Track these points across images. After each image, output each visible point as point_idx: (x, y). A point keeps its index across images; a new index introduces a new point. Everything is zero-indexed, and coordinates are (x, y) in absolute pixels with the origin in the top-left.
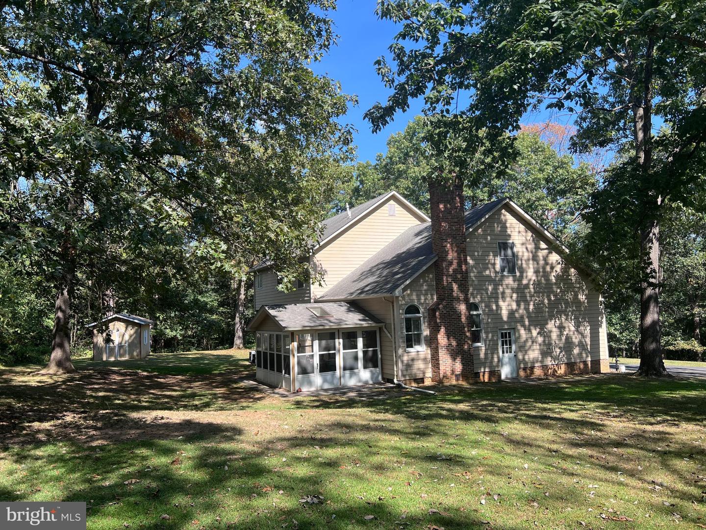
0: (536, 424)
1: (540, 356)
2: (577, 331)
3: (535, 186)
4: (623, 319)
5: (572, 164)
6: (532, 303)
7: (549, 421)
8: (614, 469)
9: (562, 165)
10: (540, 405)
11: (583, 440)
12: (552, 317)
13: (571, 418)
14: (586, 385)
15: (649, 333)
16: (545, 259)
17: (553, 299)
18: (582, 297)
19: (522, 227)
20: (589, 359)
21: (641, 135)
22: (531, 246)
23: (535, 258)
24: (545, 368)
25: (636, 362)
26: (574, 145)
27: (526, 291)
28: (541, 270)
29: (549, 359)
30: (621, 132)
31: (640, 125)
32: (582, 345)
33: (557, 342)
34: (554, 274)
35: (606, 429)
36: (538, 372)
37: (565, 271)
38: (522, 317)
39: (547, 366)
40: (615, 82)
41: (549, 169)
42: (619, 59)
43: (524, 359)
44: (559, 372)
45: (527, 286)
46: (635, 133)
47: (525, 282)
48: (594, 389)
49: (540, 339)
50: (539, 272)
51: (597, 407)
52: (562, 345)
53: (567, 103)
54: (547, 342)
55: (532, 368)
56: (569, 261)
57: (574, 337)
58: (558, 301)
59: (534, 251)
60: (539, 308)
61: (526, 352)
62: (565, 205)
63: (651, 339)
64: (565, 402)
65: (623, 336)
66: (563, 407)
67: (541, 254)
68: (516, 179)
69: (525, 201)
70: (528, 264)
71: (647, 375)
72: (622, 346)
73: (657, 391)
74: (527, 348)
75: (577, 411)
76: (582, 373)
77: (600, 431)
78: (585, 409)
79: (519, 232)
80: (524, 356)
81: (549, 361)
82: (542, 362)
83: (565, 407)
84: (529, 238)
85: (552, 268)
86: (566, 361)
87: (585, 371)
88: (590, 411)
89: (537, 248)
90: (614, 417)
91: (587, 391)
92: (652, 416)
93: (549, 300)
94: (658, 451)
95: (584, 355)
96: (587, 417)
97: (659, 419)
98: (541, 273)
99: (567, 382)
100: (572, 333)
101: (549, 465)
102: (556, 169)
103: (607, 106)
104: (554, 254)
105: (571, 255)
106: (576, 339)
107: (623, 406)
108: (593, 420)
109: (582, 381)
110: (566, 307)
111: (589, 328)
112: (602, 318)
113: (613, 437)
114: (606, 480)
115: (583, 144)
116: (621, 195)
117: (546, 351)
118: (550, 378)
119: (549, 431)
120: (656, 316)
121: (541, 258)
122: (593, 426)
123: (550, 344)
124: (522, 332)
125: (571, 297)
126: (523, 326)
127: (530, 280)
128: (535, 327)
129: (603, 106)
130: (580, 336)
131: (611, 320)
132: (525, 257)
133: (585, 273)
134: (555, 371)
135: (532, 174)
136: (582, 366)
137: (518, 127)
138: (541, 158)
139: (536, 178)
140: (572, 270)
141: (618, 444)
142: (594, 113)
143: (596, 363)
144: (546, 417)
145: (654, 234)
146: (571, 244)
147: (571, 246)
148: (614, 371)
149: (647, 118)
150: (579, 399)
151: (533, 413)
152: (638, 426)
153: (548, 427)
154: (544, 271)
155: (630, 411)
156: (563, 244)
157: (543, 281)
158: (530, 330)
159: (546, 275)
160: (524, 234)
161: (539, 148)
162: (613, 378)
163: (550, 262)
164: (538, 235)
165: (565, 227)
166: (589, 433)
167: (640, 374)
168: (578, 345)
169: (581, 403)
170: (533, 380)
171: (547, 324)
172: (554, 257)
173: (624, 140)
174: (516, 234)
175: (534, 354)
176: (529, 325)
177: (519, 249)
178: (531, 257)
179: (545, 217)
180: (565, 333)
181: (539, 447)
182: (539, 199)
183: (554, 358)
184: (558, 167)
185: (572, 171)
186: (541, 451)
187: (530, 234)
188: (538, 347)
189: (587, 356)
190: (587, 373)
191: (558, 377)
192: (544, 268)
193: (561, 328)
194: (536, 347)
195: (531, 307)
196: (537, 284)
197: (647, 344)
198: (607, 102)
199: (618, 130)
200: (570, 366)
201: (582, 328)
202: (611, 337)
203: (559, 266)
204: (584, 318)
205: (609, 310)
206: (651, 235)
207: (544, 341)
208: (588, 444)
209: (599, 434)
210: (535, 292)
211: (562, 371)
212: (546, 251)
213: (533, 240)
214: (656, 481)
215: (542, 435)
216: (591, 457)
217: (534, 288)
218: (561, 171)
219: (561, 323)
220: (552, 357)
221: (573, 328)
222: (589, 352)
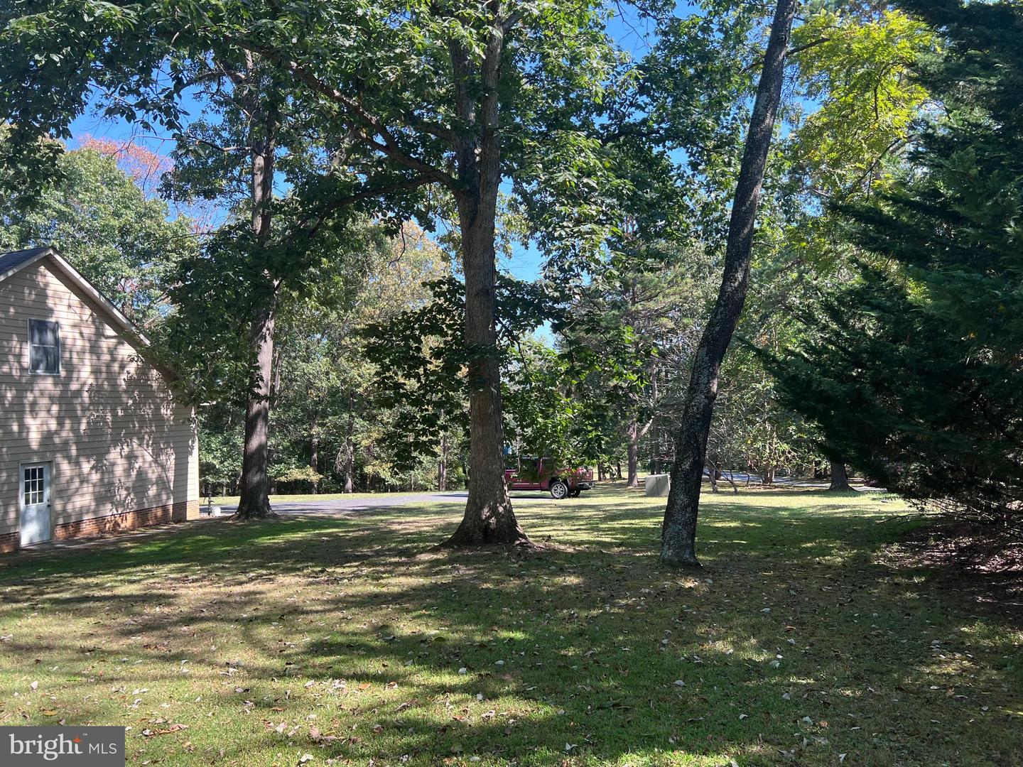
0: (68, 611)
1: (93, 504)
2: (156, 461)
3: (105, 236)
4: (226, 442)
5: (166, 214)
6: (84, 421)
7: (91, 604)
8: (177, 658)
9: (148, 213)
10: (82, 580)
11: (140, 624)
12: (116, 442)
13: (128, 593)
14: (162, 540)
15: (254, 460)
16: (112, 352)
17: (120, 414)
18: (166, 412)
19: (75, 299)
20: (171, 502)
21: (259, 193)
22: (89, 331)
23: (94, 349)
24: (100, 520)
25: (235, 501)
26: (168, 186)
27: (75, 401)
28: (104, 369)
29: (109, 506)
30: (235, 183)
31: (259, 179)
32: (162, 483)
33: (123, 480)
34: (124, 376)
35: (178, 601)
36: (88, 528)
37: (142, 372)
38: (66, 443)
39: (103, 518)
40: (232, 111)
41: (130, 216)
42: (238, 81)
43: (64, 510)
44: (122, 525)
45: (78, 393)
46: (252, 188)
47: (74, 386)
48: (173, 545)
49: (95, 477)
50: (101, 372)
51: (171, 571)
52: (130, 484)
53: (140, 114)
54: (106, 481)
55: (78, 523)
56: (149, 357)
57: (150, 471)
58: (128, 417)
59: (93, 338)
60: (95, 429)
61: (69, 499)
62: (152, 273)
63: (255, 469)
64: (124, 571)
65: (224, 466)
66: (120, 578)
67: (105, 344)
68: (73, 222)
69: (86, 259)
70: (82, 360)
71: (247, 518)
72: (221, 480)
73: (257, 538)
74: (70, 492)
75: (139, 581)
76: (157, 525)
77: (169, 605)
78: (154, 576)
79: (70, 306)
80: (65, 505)
81: (108, 510)
82: (95, 512)
83: (122, 577)
84: (85, 317)
85: (122, 367)
86: (135, 507)
87: (165, 519)
88: (160, 578)
89: (99, 334)
90: (194, 581)
91: (163, 549)
92: (244, 572)
93: (115, 415)
94: (243, 619)
95: (164, 497)
96: (153, 588)
97: (252, 574)
98: (104, 375)
99: (134, 540)
100: (147, 465)
101: (75, 674)
102: (140, 218)
103: (218, 142)
104: (127, 346)
105: (152, 349)
106: (152, 476)
107: (207, 564)
108: (161, 591)
109: (157, 534)
110: (141, 427)
111: (173, 457)
112: (193, 442)
113: (185, 609)
114: (163, 677)
115: (180, 189)
116: (222, 268)
117: (105, 494)
118: (108, 536)
119: (87, 620)
120: (263, 438)
121: (105, 350)
122: (160, 599)
123: (111, 484)
124: (66, 467)
125: (150, 411)
126: (68, 457)
127: (84, 384)
128: (88, 457)
129: (214, 141)
130: (160, 469)
131: (209, 445)
132: (78, 348)
133: (172, 377)
134: (117, 524)
135: (101, 217)
136: (159, 513)
137: (66, 133)
138: (118, 195)
139: (107, 225)
140: (155, 372)
141: (189, 620)
142: (182, 141)
143: (181, 507)
144: (87, 599)
145: (268, 329)
146: (153, 333)
147: (152, 335)
148: (205, 516)
149: (267, 171)
150: (146, 563)
151: (67, 595)
152: (222, 589)
153: (89, 613)
154: (109, 372)
155: (218, 569)
156: (141, 332)
157: (106, 387)
158: (78, 464)
159: (112, 378)
160: (78, 310)
161: (115, 179)
162: (203, 527)
163: (120, 357)
164: (102, 314)
165: (149, 307)
166: (152, 611)
167: (239, 517)
168: (157, 483)
169: (149, 567)
170: (77, 542)
171: (108, 452)
172: (126, 351)
173: (239, 195)
174: (65, 308)
175: (83, 500)
176: (78, 456)
177: (66, 333)
178: (88, 348)
179: (118, 287)
180: (137, 466)
181: (65, 648)
182: (109, 259)
183: (116, 505)
184: (145, 215)
185: (166, 224)
186: (69, 654)
187: (88, 311)
188: (91, 489)
189: (168, 498)
190: (167, 523)
191: (121, 532)
192: (108, 366)
193: (131, 458)
194: (88, 489)
195: (83, 426)
196: (96, 391)
197: (249, 475)
198: (220, 137)
199: (231, 180)
200: (142, 514)
201: (163, 457)
202: (205, 469)
203: (134, 365)
204: (167, 443)
205: (207, 431)
206: (264, 330)
207: (101, 480)
208: (147, 628)
209: (166, 610)
210: (90, 404)
211: (127, 523)
212: (114, 340)
213: (94, 322)
214: (231, 662)
215: (74, 628)
216: (147, 646)
217: (90, 397)
218: (148, 222)
219: (132, 451)
220: (112, 503)
221: (149, 458)
222: (173, 493)
